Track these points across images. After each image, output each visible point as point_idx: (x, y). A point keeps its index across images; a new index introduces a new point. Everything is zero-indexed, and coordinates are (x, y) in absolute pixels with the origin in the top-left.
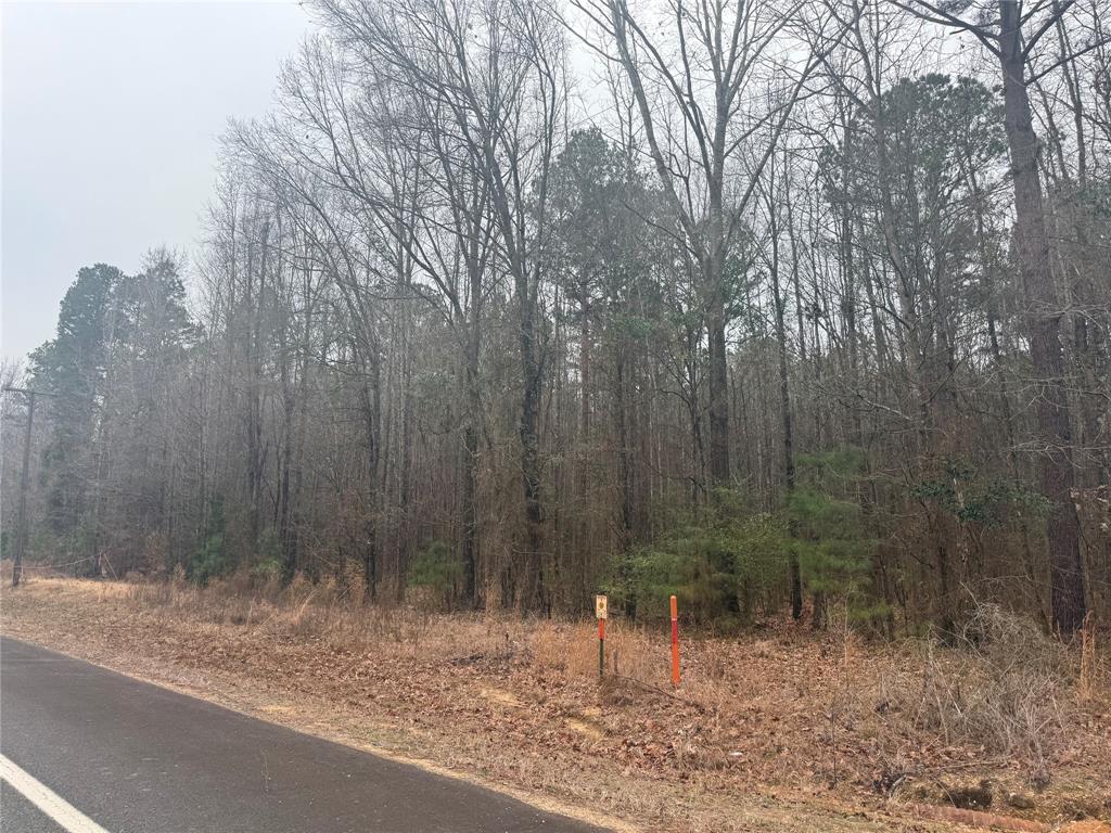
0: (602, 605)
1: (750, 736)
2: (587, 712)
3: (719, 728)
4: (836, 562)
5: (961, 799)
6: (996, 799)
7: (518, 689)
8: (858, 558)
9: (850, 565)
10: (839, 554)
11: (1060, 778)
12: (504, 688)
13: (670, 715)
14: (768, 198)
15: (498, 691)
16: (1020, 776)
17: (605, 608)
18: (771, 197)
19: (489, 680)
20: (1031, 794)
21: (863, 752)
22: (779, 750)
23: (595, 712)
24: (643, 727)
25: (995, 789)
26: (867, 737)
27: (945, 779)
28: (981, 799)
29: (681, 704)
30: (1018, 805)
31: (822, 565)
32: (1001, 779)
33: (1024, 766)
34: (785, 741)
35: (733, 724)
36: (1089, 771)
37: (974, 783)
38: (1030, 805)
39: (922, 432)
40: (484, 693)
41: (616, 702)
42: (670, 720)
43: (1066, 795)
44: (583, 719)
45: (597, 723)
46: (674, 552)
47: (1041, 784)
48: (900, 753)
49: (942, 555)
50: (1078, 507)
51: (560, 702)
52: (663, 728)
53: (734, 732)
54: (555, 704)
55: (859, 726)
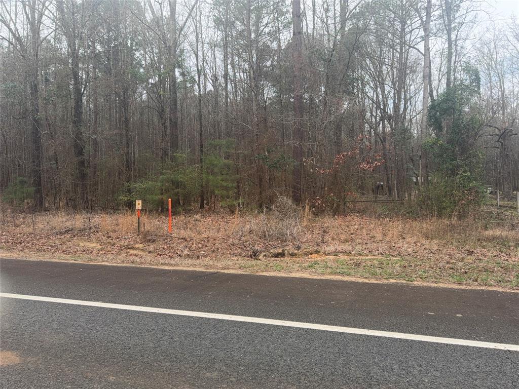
0: (139, 204)
1: (206, 246)
2: (137, 246)
3: (194, 245)
4: (225, 184)
5: (277, 255)
6: (286, 254)
7: (99, 241)
8: (233, 182)
9: (230, 185)
10: (226, 180)
11: (303, 246)
12: (91, 241)
13: (173, 243)
14: (195, 20)
15: (88, 243)
16: (293, 247)
17: (141, 205)
18: (196, 20)
19: (82, 239)
20: (296, 251)
21: (245, 247)
22: (218, 249)
23: (141, 246)
24: (164, 249)
25: (286, 252)
26: (246, 242)
27: (272, 251)
28: (282, 255)
29: (176, 239)
30: (293, 255)
31: (219, 185)
32: (288, 248)
33: (293, 244)
34: (219, 246)
35: (200, 243)
36: (310, 244)
37: (280, 251)
38: (296, 255)
39: (257, 135)
40: (81, 244)
41: (150, 241)
42: (175, 244)
43: (305, 250)
44: (136, 249)
45: (143, 249)
46: (156, 181)
47: (299, 248)
48: (256, 246)
49: (261, 180)
50: (305, 164)
51: (122, 244)
52: (172, 248)
53: (200, 246)
54: (121, 245)
55: (244, 239)
